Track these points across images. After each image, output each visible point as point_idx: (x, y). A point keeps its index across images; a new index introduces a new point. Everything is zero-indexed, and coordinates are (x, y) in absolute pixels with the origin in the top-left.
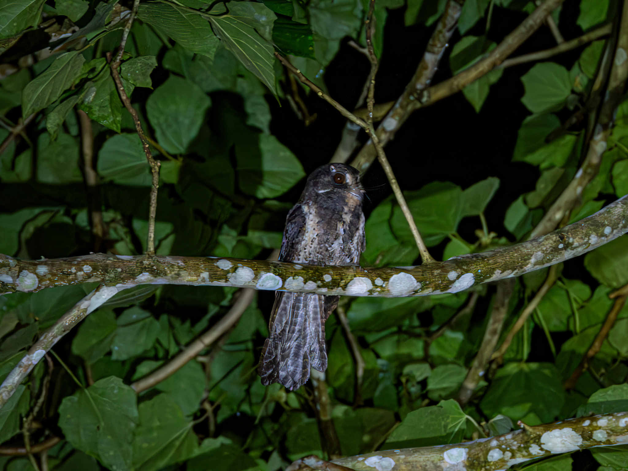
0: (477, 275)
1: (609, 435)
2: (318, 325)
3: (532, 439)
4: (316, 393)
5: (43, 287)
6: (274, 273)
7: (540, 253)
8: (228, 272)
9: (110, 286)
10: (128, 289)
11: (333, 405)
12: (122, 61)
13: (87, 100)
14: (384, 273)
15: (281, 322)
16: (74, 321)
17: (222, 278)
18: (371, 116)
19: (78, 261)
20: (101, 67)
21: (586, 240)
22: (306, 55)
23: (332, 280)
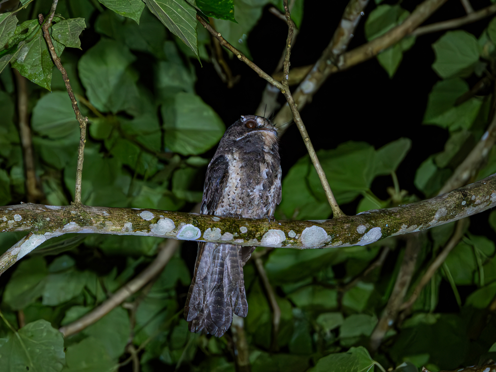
0: (384, 229)
4: (235, 339)
6: (193, 225)
7: (444, 209)
8: (150, 223)
9: (39, 234)
11: (250, 351)
12: (53, 23)
13: (20, 59)
14: (297, 226)
16: (4, 266)
17: (145, 229)
18: (287, 79)
19: (9, 210)
20: (33, 28)
21: (488, 198)
22: (227, 18)
23: (248, 232)
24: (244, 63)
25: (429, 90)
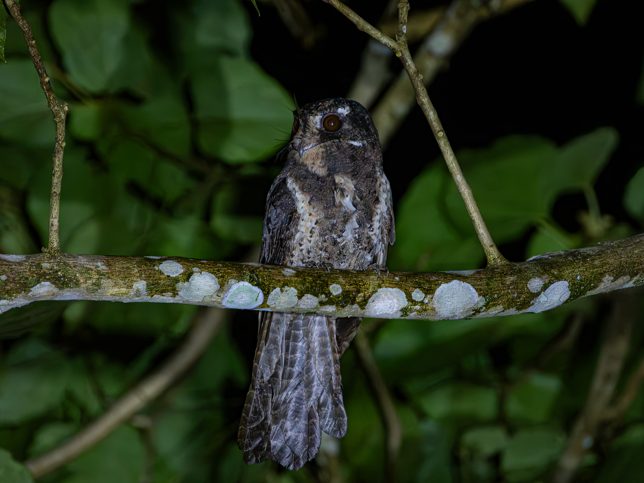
0: (574, 284)
2: (329, 364)
6: (249, 282)
8: (176, 280)
10: (17, 308)
14: (427, 281)
15: (270, 361)
17: (168, 291)
18: (405, 32)
23: (343, 293)
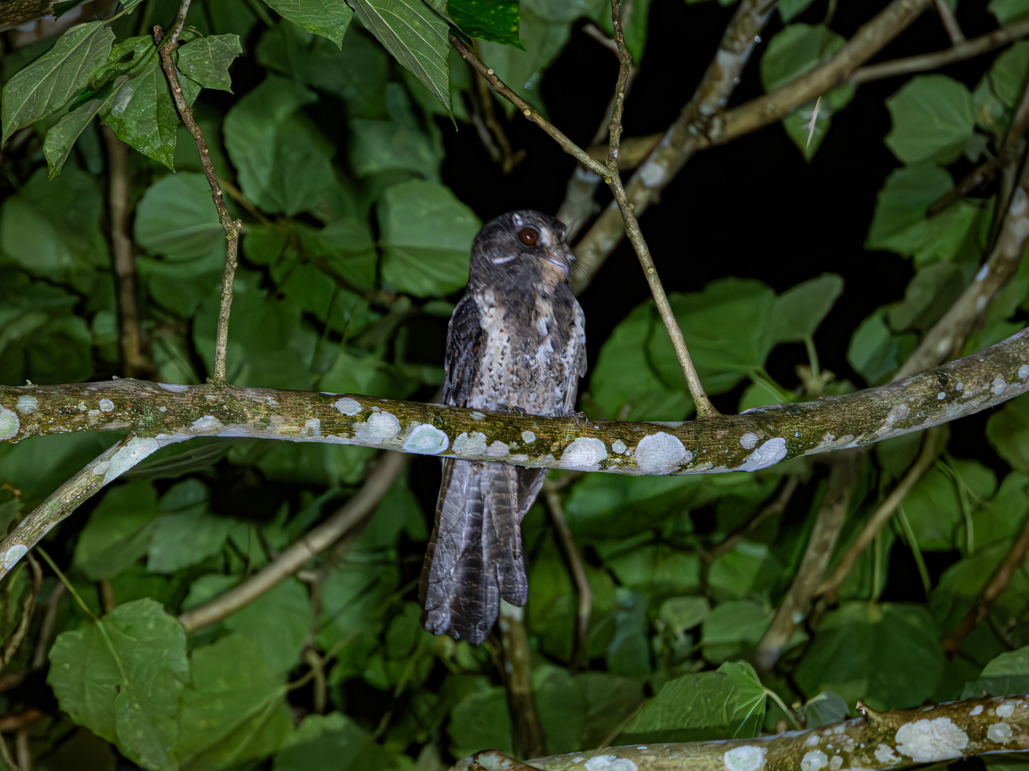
0: (791, 442)
1: (1016, 732)
3: (880, 735)
4: (506, 643)
5: (27, 435)
6: (434, 425)
7: (903, 407)
8: (353, 420)
9: (146, 437)
11: (534, 667)
12: (181, 43)
13: (117, 109)
14: (630, 432)
16: (79, 495)
17: (344, 431)
18: (616, 156)
19: (90, 390)
20: (143, 51)
21: (986, 386)
22: (507, 41)
23: (536, 441)
24: (535, 126)
25: (879, 184)
